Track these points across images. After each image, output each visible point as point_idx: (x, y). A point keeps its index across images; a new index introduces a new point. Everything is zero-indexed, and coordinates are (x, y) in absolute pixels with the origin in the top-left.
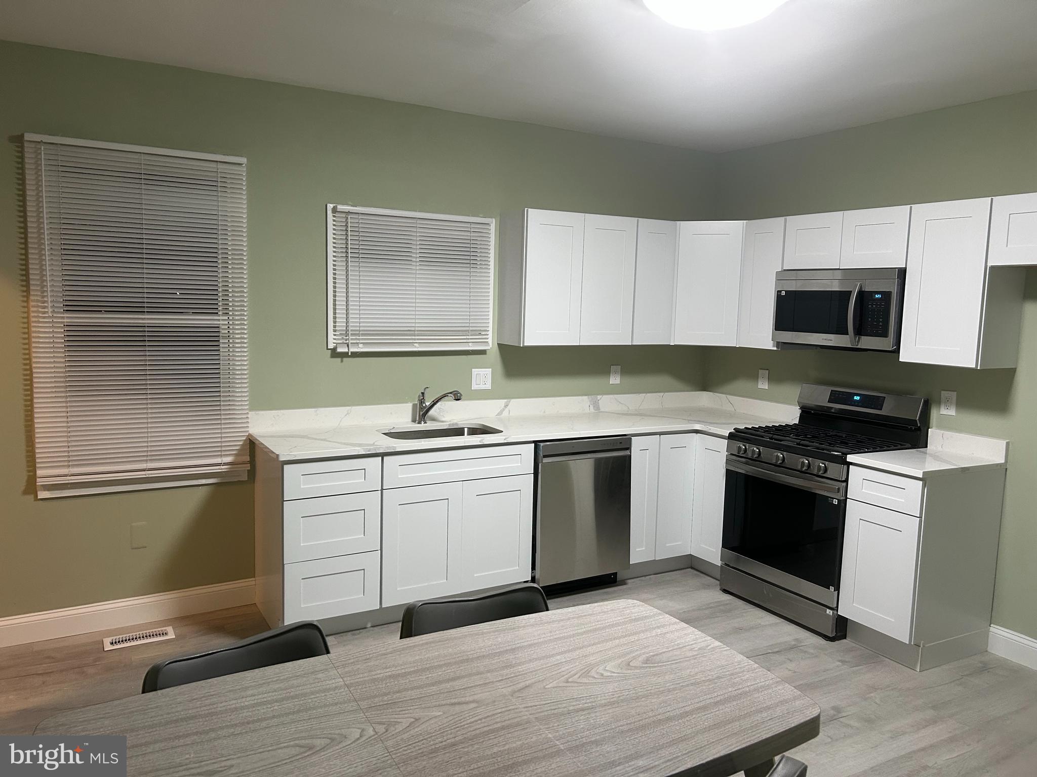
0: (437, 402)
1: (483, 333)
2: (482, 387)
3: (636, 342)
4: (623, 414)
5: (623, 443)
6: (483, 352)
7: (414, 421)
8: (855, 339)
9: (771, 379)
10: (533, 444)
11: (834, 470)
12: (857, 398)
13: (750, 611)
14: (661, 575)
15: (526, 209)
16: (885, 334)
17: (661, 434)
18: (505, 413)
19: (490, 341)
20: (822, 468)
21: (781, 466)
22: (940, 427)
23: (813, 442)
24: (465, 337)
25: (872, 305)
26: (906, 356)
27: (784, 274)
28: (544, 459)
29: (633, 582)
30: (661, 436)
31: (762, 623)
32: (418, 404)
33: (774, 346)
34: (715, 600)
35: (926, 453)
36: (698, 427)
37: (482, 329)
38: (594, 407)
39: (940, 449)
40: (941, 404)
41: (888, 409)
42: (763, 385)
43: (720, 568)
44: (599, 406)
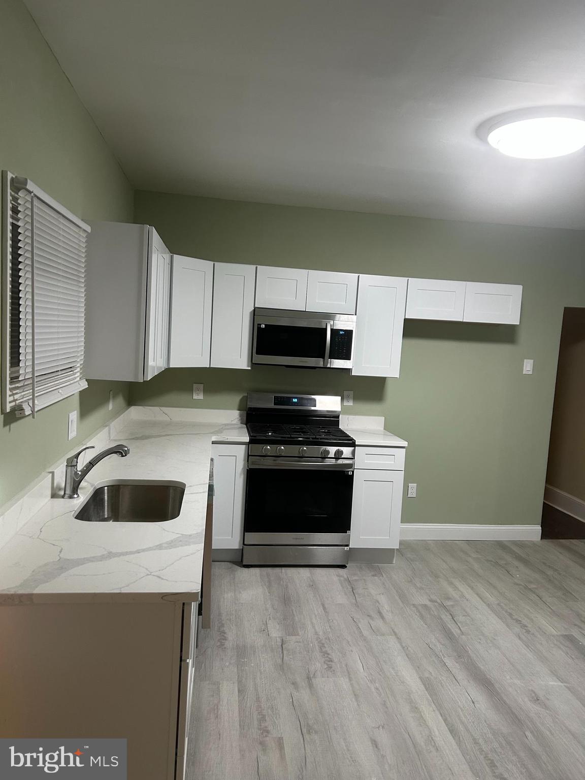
0: (96, 464)
2: (73, 435)
8: (328, 361)
9: (207, 391)
12: (295, 400)
16: (348, 358)
22: (345, 413)
25: (338, 338)
27: (262, 311)
33: (248, 366)
39: (346, 427)
40: (344, 399)
42: (198, 396)
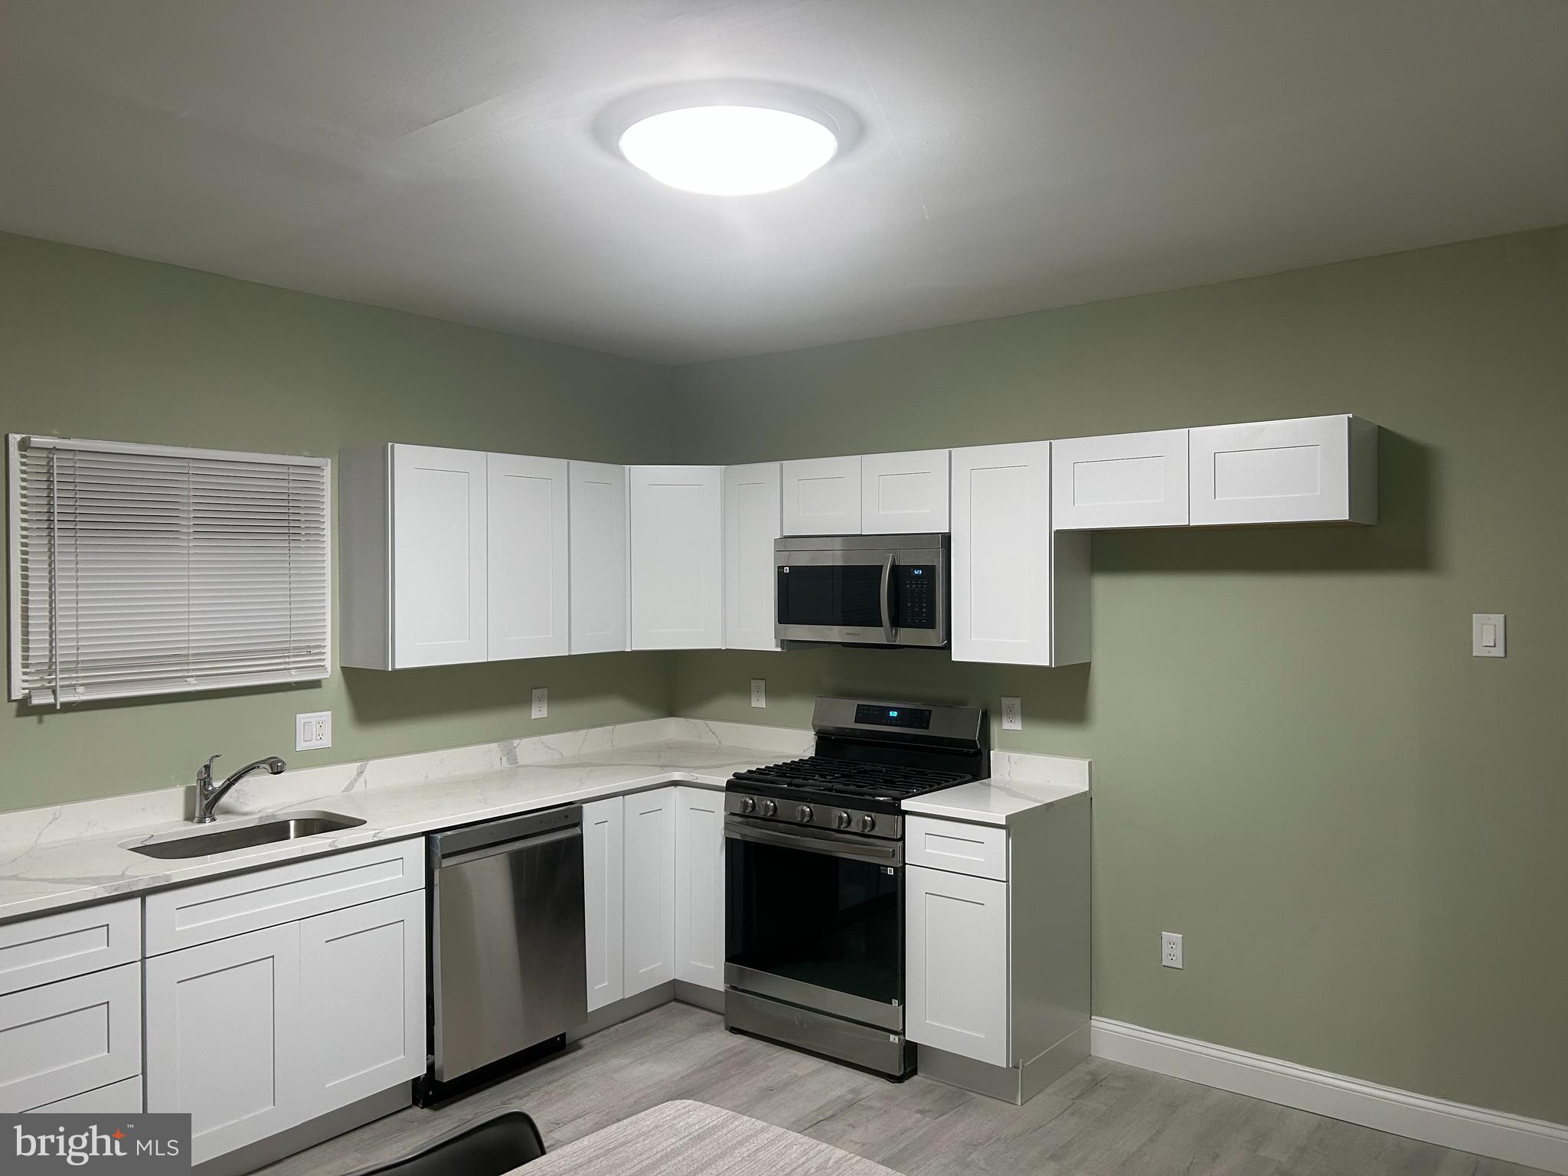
0: (236, 780)
1: (315, 651)
2: (315, 744)
3: (576, 651)
4: (557, 767)
5: (570, 815)
6: (315, 684)
7: (189, 818)
8: (892, 631)
9: (771, 693)
10: (424, 838)
11: (884, 823)
12: (893, 714)
13: (777, 1057)
14: (632, 1021)
15: (390, 444)
16: (931, 625)
17: (624, 793)
18: (359, 787)
19: (328, 664)
20: (869, 823)
21: (806, 826)
22: (1005, 747)
23: (848, 785)
24: (282, 660)
25: (911, 584)
26: (960, 653)
27: (785, 542)
28: (443, 861)
29: (594, 1041)
30: (626, 797)
31: (800, 1074)
32: (198, 787)
33: (777, 646)
34: (722, 1049)
35: (989, 785)
36: (677, 776)
37: (312, 645)
38: (508, 759)
39: (1007, 777)
40: (1003, 714)
41: (937, 729)
42: (759, 702)
43: (724, 995)
44: (516, 756)
